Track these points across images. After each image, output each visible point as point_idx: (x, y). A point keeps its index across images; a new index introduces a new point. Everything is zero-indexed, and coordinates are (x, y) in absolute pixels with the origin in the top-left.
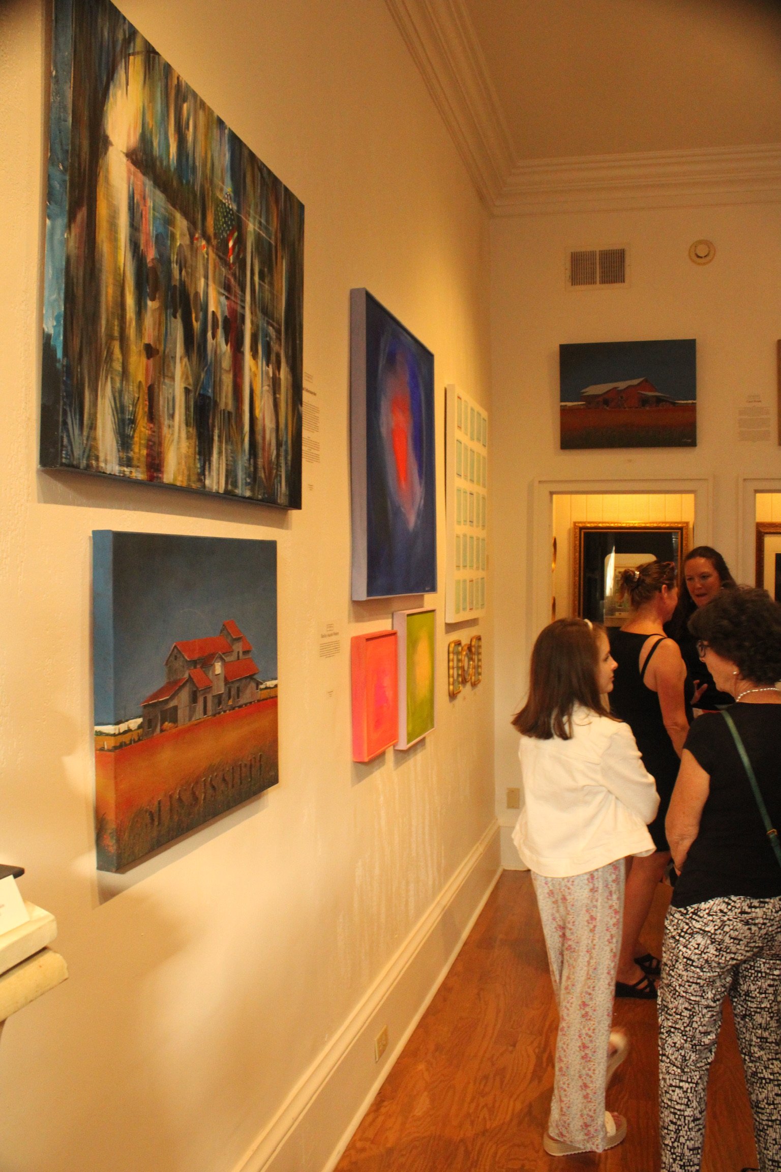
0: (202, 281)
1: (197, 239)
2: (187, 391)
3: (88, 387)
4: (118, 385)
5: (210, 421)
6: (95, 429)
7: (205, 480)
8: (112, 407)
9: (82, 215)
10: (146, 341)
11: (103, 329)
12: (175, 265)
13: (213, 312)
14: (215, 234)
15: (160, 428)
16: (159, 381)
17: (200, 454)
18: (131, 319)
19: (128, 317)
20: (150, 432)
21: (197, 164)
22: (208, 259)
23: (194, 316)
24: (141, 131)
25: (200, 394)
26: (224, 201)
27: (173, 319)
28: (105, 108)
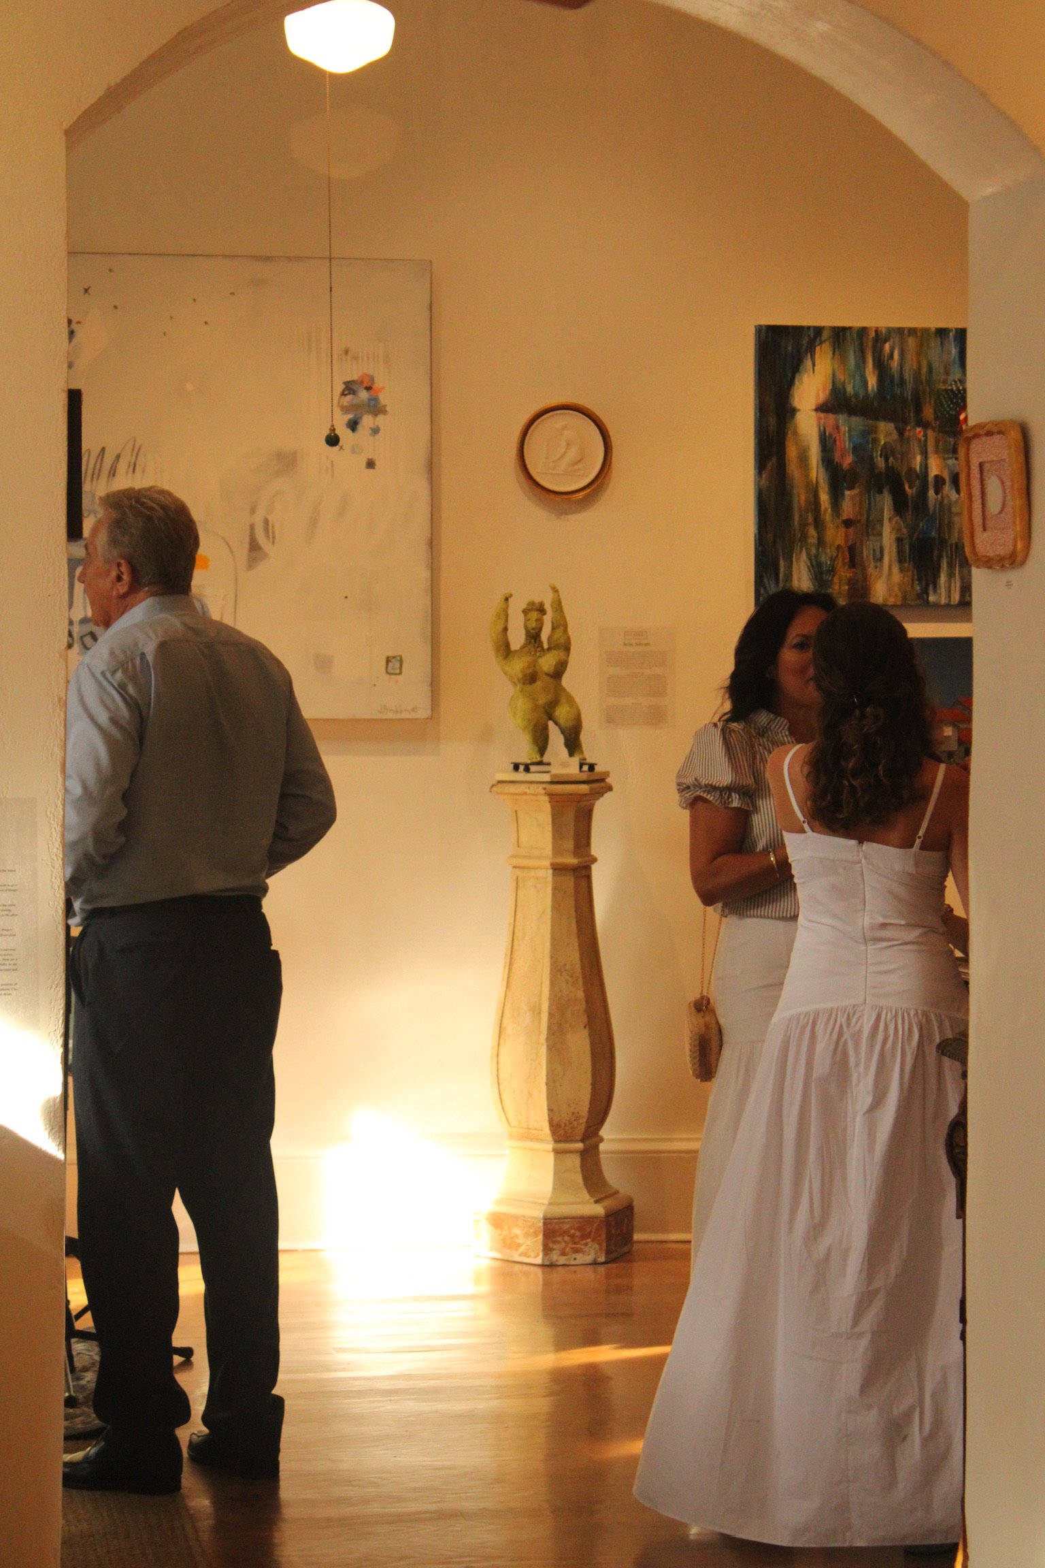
0: (919, 458)
1: (910, 430)
2: (899, 541)
3: (783, 557)
4: (814, 551)
5: (935, 554)
6: (791, 581)
7: (928, 597)
8: (808, 566)
9: (772, 463)
10: (845, 517)
11: (796, 522)
12: (879, 458)
13: (936, 476)
14: (936, 418)
15: (864, 569)
16: (861, 542)
17: (919, 579)
18: (826, 510)
19: (823, 508)
20: (851, 575)
21: (907, 377)
22: (926, 441)
23: (907, 486)
24: (831, 387)
25: (918, 538)
26: (950, 388)
27: (877, 495)
28: (791, 392)
